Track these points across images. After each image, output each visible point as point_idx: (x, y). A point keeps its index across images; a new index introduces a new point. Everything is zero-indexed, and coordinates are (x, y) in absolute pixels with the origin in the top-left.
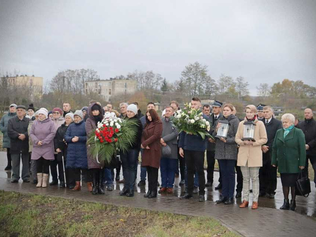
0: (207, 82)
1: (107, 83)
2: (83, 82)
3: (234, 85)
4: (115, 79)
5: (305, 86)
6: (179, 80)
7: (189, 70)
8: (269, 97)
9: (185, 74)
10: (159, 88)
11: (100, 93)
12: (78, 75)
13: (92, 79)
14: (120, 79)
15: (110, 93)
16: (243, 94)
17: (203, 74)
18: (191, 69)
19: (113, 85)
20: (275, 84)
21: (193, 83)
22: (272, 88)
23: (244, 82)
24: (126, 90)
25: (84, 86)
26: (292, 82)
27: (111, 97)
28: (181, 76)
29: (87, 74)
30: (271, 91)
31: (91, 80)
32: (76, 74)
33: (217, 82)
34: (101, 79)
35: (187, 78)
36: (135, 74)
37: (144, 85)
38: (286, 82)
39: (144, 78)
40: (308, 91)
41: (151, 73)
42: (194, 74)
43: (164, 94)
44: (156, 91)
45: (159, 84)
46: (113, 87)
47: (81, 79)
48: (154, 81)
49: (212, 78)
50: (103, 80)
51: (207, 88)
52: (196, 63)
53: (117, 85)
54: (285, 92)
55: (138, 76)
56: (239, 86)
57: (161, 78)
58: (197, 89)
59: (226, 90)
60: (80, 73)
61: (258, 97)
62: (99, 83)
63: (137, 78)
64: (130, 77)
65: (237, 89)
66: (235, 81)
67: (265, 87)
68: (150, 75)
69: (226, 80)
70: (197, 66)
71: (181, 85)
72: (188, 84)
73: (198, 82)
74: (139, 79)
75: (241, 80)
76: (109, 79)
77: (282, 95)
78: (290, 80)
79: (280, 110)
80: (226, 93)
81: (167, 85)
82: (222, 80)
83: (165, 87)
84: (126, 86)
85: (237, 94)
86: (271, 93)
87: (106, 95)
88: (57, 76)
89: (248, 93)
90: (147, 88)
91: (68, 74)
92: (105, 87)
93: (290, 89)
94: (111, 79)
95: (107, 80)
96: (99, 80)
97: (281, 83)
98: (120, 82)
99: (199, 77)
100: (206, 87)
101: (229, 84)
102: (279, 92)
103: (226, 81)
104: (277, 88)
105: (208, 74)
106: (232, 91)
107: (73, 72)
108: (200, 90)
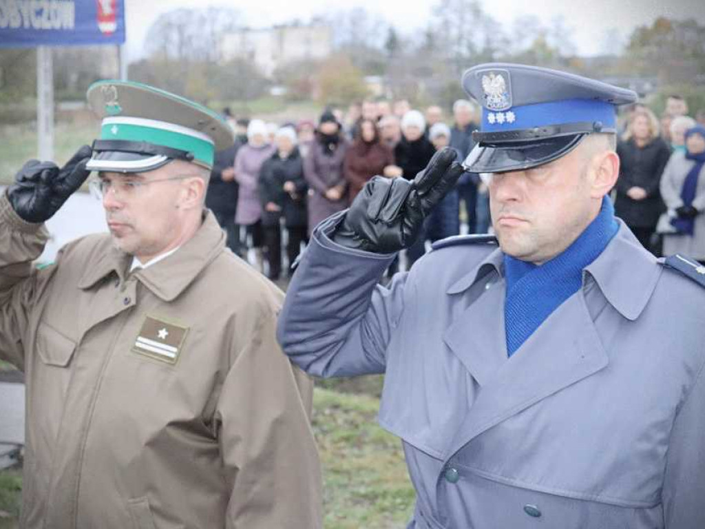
0: (487, 27)
1: (265, 35)
2: (213, 34)
3: (543, 33)
4: (284, 26)
5: (702, 31)
8: (622, 58)
9: (438, 11)
10: (379, 43)
11: (252, 55)
12: (202, 19)
13: (232, 26)
14: (296, 26)
15: (274, 57)
16: (565, 52)
17: (477, 12)
19: (281, 40)
20: (637, 29)
21: (454, 32)
22: (630, 37)
24: (308, 52)
25: (215, 43)
26: (674, 21)
27: (277, 67)
29: (220, 16)
30: (627, 42)
31: (229, 29)
33: (508, 29)
35: (441, 20)
36: (325, 15)
37: (347, 37)
39: (347, 22)
41: (362, 10)
42: (455, 12)
43: (391, 57)
44: (374, 51)
45: (380, 35)
46: (281, 46)
47: (207, 29)
48: (369, 29)
50: (258, 30)
51: (488, 41)
54: (659, 44)
55: (332, 18)
56: (557, 35)
57: (383, 23)
59: (527, 44)
60: (207, 15)
61: (599, 58)
62: (250, 37)
63: (330, 23)
64: (316, 20)
65: (551, 42)
68: (358, 18)
69: (526, 24)
71: (430, 36)
72: (444, 33)
73: (466, 27)
74: (335, 25)
75: (561, 20)
76: (270, 27)
77: (652, 51)
79: (647, 86)
80: (531, 51)
81: (398, 37)
82: (518, 22)
83: (393, 42)
84: (308, 42)
85: (550, 52)
86: (631, 46)
87: (266, 63)
89: (576, 49)
90: (353, 46)
91: (179, 18)
92: (263, 44)
93: (670, 37)
94: (276, 27)
95: (266, 30)
96: (246, 30)
97: (650, 26)
98: (295, 33)
99: (469, 17)
100: (483, 37)
101: (533, 31)
102: (644, 45)
104: (643, 37)
106: (543, 45)
107: (189, 13)
108: (471, 47)
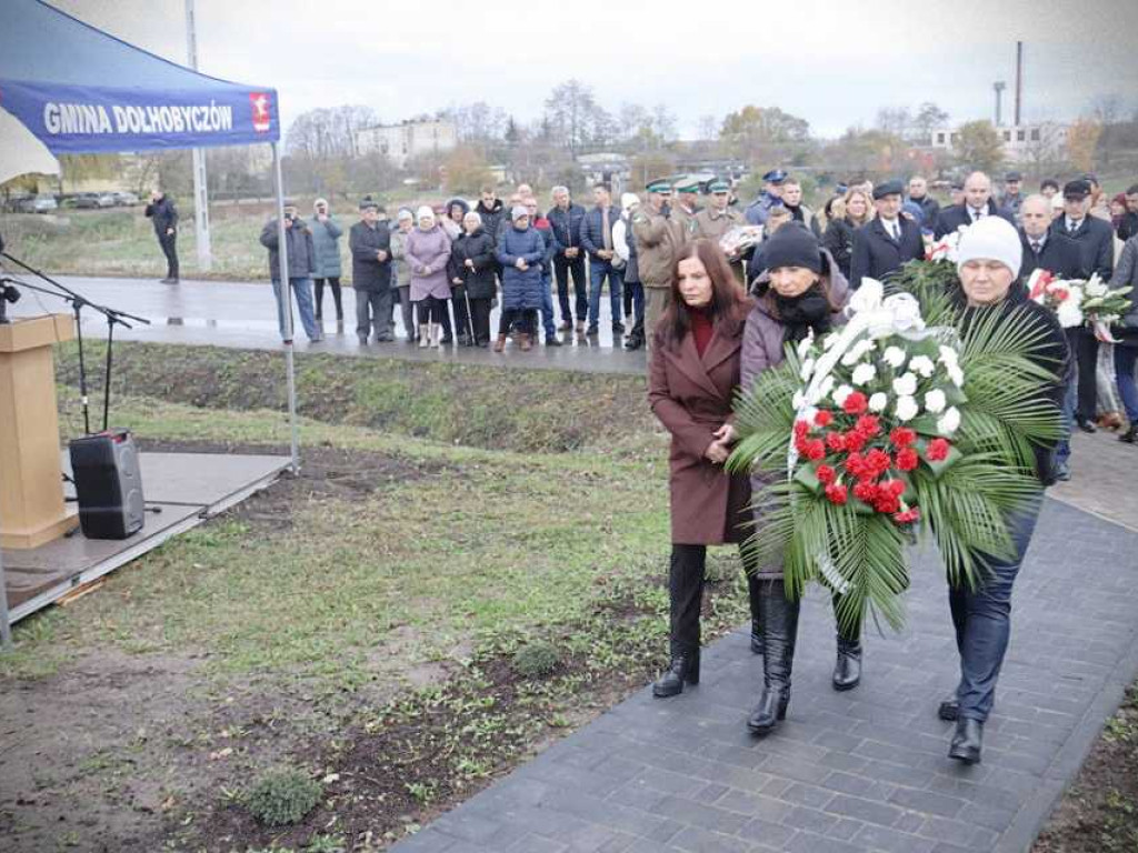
0: (597, 117)
1: (396, 130)
2: (348, 131)
3: (649, 122)
4: (412, 121)
5: (786, 118)
6: (540, 117)
7: (559, 96)
8: (718, 142)
9: (551, 104)
10: (501, 134)
11: (385, 151)
12: (338, 118)
13: (365, 123)
14: (423, 121)
15: (405, 151)
16: (668, 139)
17: (588, 104)
18: (563, 94)
19: (410, 135)
20: (729, 116)
21: (568, 122)
22: (724, 123)
23: (667, 115)
24: (436, 145)
25: (351, 139)
26: (761, 110)
27: (408, 159)
28: (543, 109)
29: (355, 114)
30: (722, 128)
31: (363, 126)
32: (333, 115)
33: (617, 119)
34: (384, 122)
35: (555, 111)
36: (449, 110)
37: (471, 130)
38: (747, 111)
39: (470, 116)
40: (790, 127)
41: (483, 104)
42: (568, 104)
43: (511, 146)
44: (495, 142)
45: (501, 127)
46: (410, 140)
47: (343, 128)
48: (491, 122)
49: (606, 109)
50: (389, 127)
51: (598, 129)
52: (570, 82)
53: (416, 135)
54: (749, 130)
55: (457, 112)
56: (659, 122)
57: (504, 115)
58: (578, 132)
59: (634, 131)
60: (342, 115)
61: (698, 143)
62: (383, 133)
63: (455, 117)
64: (441, 116)
65: (655, 130)
66: (652, 114)
67: (709, 121)
68: (480, 111)
69: (632, 112)
70: (574, 88)
71: (546, 126)
72: (559, 123)
73: (578, 118)
74: (460, 118)
75: (663, 109)
76: (400, 122)
77: (743, 137)
78: (757, 105)
79: (741, 168)
80: (637, 138)
81: (517, 128)
82: (625, 112)
83: (513, 132)
84: (435, 135)
85: (655, 138)
86: (723, 134)
87: (397, 156)
88: (295, 124)
89: (678, 135)
90: (477, 137)
91: (317, 118)
92: (395, 138)
93: (758, 124)
94: (405, 122)
95: (396, 125)
96: (380, 126)
97: (740, 113)
98: (424, 127)
99: (580, 108)
100: (594, 127)
101: (639, 120)
102: (736, 131)
103: (633, 114)
104: (734, 124)
105: (597, 101)
106: (648, 133)
107: (326, 112)
108: (583, 136)
